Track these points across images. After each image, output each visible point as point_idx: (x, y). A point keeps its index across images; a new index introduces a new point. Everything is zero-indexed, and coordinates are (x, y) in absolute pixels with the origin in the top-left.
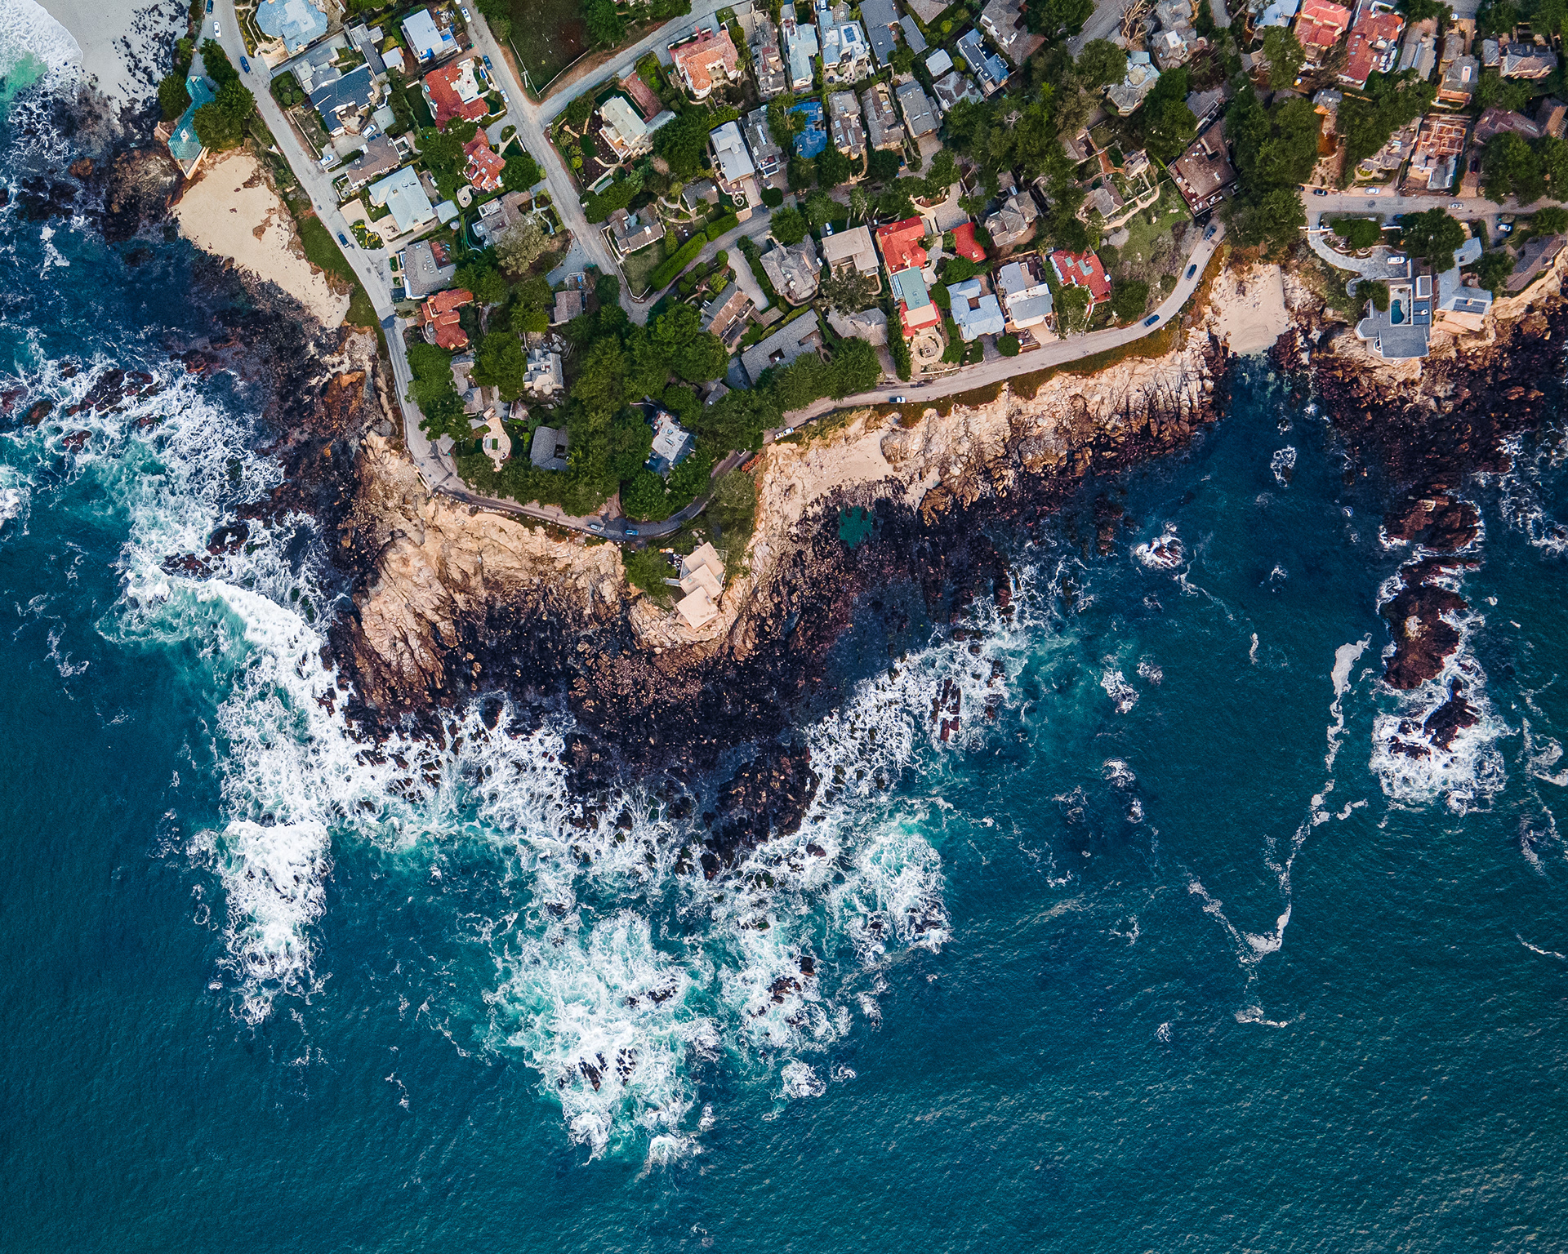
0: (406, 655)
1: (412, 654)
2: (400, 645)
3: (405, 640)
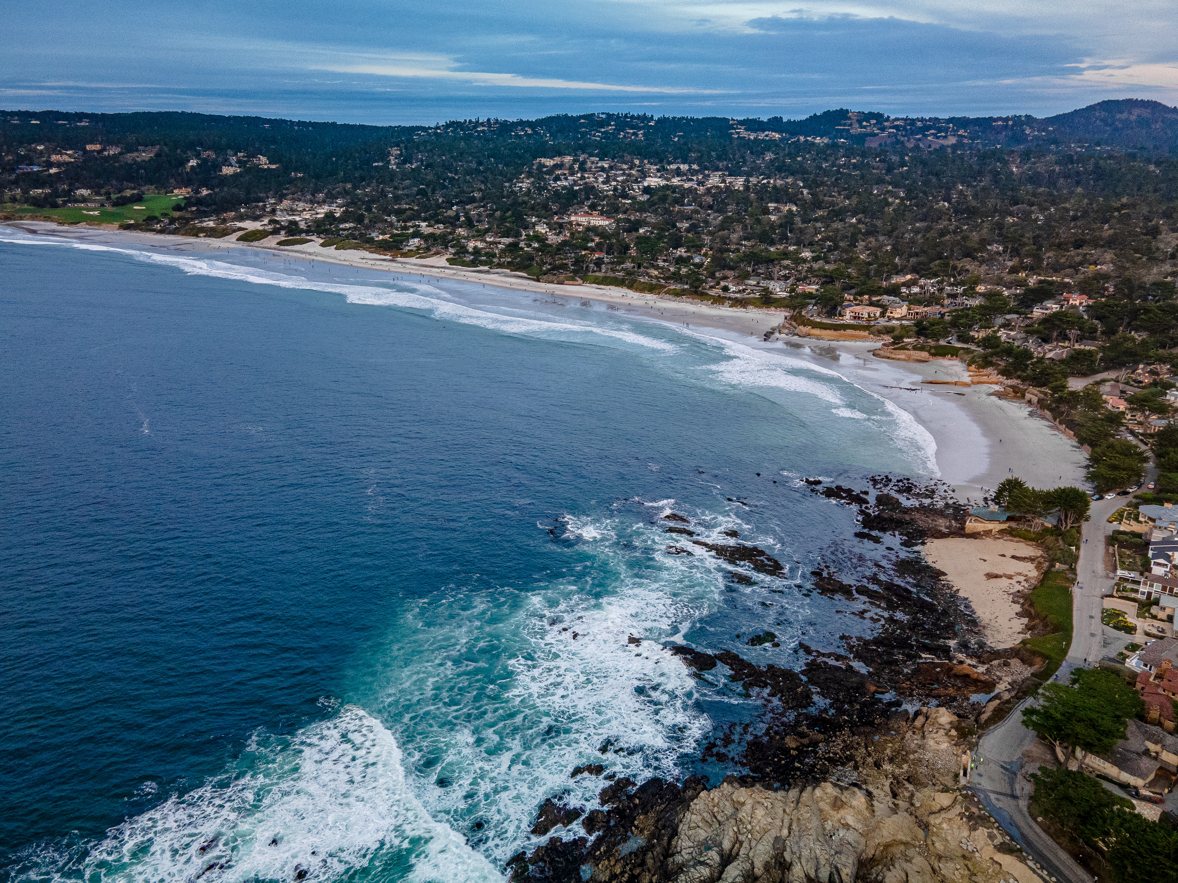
0: (705, 872)
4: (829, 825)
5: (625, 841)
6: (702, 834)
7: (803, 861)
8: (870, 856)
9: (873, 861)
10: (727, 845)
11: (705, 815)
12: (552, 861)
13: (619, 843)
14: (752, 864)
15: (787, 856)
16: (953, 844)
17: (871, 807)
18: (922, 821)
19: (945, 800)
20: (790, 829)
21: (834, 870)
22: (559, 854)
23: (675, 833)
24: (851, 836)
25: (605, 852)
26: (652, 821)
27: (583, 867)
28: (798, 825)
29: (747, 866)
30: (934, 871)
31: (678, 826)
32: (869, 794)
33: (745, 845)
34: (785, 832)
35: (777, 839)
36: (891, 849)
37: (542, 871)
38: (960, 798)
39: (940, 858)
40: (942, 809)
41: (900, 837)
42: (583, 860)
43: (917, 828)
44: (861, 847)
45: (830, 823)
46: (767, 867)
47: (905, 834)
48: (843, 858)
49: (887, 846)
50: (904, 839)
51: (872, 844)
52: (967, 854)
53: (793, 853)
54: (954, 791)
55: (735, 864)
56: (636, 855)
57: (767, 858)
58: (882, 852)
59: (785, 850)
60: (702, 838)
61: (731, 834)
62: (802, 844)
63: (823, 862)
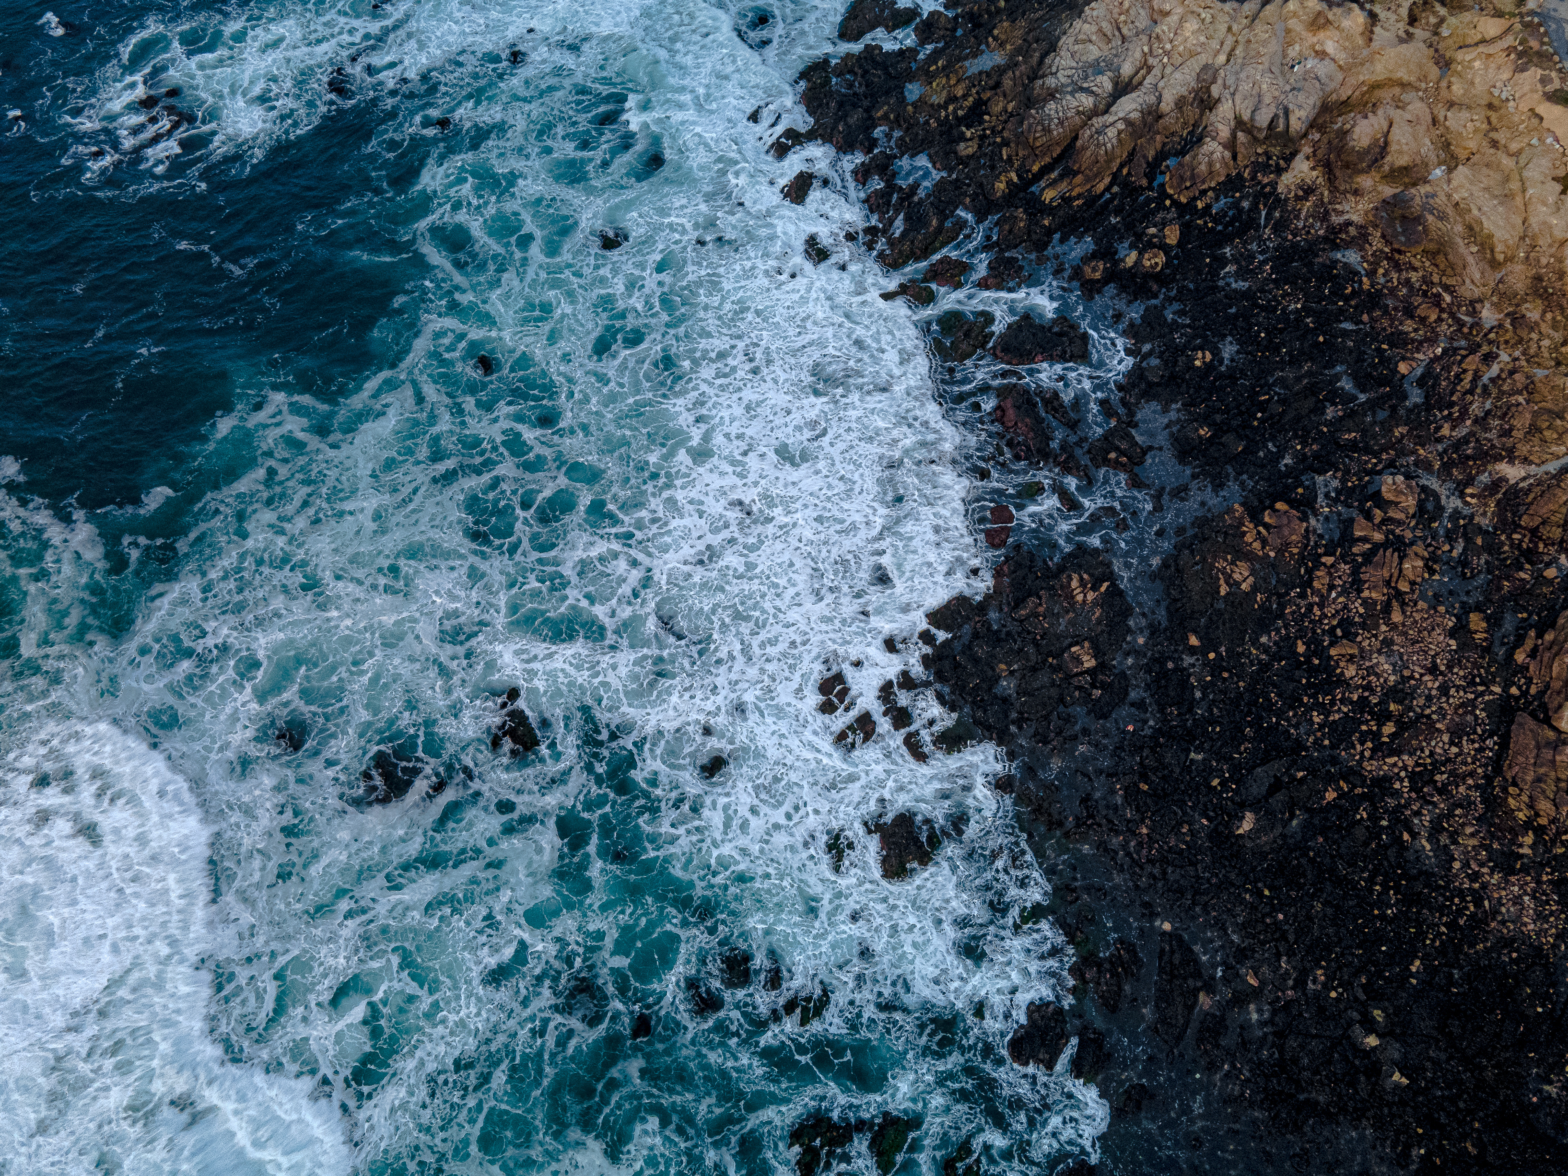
0: (1087, 102)
1: (1095, 112)
2: (1105, 83)
3: (1122, 88)
4: (1293, 52)
5: (975, 56)
6: (1094, 52)
7: (1238, 98)
8: (1344, 97)
9: (1345, 106)
10: (1127, 69)
11: (1105, 25)
12: (866, 72)
13: (966, 58)
14: (1160, 99)
15: (1215, 91)
16: (1480, 88)
17: (1369, 35)
18: (1443, 56)
19: (1491, 27)
20: (1230, 55)
21: (1281, 113)
22: (876, 64)
23: (1053, 47)
24: (1323, 69)
25: (944, 68)
26: (1019, 33)
27: (909, 86)
28: (1246, 49)
29: (1152, 99)
30: (1434, 121)
31: (1059, 38)
32: (1373, 17)
33: (1156, 71)
34: (1222, 58)
35: (1205, 67)
36: (1378, 93)
37: (851, 86)
38: (1518, 26)
39: (1451, 105)
40: (1483, 41)
41: (1402, 74)
42: (910, 77)
43: (1431, 63)
44: (1332, 86)
45: (1297, 47)
46: (1180, 103)
47: (1410, 72)
48: (1301, 97)
49: (1376, 86)
50: (1406, 79)
51: (1352, 81)
52: (1496, 103)
53: (1225, 86)
54: (1514, 15)
55: (1134, 95)
56: (988, 74)
57: (1184, 91)
58: (1363, 95)
59: (1214, 81)
60: (1091, 58)
61: (1138, 55)
62: (1243, 75)
63: (1267, 100)
